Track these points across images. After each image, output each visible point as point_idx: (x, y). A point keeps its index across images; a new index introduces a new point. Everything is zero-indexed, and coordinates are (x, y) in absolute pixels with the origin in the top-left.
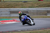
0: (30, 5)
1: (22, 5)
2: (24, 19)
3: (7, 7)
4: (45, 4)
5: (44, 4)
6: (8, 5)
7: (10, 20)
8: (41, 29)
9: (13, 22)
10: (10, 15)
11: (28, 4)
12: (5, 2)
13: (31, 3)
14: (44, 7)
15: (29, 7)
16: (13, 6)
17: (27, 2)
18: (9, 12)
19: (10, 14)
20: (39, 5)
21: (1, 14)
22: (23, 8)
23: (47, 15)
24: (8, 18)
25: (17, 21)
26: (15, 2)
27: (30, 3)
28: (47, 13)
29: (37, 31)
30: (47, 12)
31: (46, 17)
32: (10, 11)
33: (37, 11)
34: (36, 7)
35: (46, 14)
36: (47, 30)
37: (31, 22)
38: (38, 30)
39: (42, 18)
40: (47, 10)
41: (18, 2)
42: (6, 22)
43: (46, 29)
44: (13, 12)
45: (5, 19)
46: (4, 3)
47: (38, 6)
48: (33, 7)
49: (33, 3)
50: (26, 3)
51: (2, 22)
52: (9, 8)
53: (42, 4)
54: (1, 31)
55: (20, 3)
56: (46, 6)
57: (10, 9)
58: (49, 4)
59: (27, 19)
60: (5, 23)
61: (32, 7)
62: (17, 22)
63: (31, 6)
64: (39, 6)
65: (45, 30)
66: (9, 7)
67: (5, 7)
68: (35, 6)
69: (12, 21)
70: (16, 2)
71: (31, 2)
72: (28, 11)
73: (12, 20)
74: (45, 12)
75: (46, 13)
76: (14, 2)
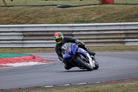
0: (78, 16)
1: (56, 14)
2: (71, 54)
3: (15, 20)
4: (120, 13)
5: (116, 12)
6: (18, 16)
7: (23, 56)
8: (107, 83)
9: (32, 63)
10: (24, 43)
11: (72, 11)
12: (10, 8)
13: (80, 10)
14: (117, 20)
15: (76, 22)
16: (30, 19)
18: (21, 36)
19: (23, 40)
20: (103, 14)
22: (58, 23)
23: (124, 42)
24: (17, 50)
25: (42, 61)
26: (36, 8)
27: (78, 10)
28: (125, 38)
29: (98, 88)
30: (126, 34)
31: (122, 50)
32: (23, 32)
33: (98, 33)
34: (94, 21)
35: (122, 40)
36: (126, 85)
37: (89, 62)
38: (101, 84)
39: (111, 50)
40: (125, 30)
41: (44, 8)
42: (11, 62)
43: (123, 81)
44: (31, 33)
45: (8, 55)
46: (5, 10)
47: (99, 19)
48: (86, 20)
49: (86, 9)
50: (66, 9)
51: (1, 63)
52: (19, 23)
53: (112, 12)
55: (51, 9)
56: (123, 19)
57: (23, 27)
58: (130, 14)
59: (78, 54)
60: (8, 65)
61: (83, 22)
62: (41, 63)
63: (80, 17)
64: (102, 19)
65: (120, 84)
66: (19, 21)
67: (8, 20)
68: (93, 19)
69: (28, 61)
70: (40, 8)
71: (81, 8)
72: (73, 31)
73: (29, 56)
74: (121, 34)
75: (122, 38)
76: (34, 8)
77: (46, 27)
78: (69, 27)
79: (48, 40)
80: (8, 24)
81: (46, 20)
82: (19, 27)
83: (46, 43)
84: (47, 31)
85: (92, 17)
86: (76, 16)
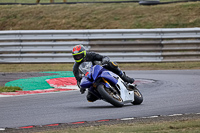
0: (170, 17)
1: (138, 15)
3: (79, 23)
6: (82, 17)
11: (161, 10)
12: (71, 5)
13: (172, 8)
15: (166, 26)
16: (100, 21)
17: (158, 6)
18: (87, 45)
21: (55, 52)
22: (141, 28)
26: (109, 5)
27: (169, 8)
32: (90, 40)
34: (193, 25)
41: (120, 5)
42: (74, 84)
44: (101, 42)
45: (69, 74)
48: (181, 23)
49: (181, 6)
50: (152, 6)
51: (58, 85)
52: (84, 28)
54: (54, 122)
55: (131, 6)
57: (89, 33)
61: (176, 26)
63: (172, 18)
66: (84, 24)
67: (69, 23)
68: (191, 21)
70: (114, 6)
72: (163, 39)
76: (105, 6)
77: (123, 33)
78: (157, 32)
79: (125, 51)
80: (68, 28)
81: (124, 23)
82: (84, 33)
83: (123, 57)
84: (125, 40)
85: (189, 19)
86: (166, 18)
